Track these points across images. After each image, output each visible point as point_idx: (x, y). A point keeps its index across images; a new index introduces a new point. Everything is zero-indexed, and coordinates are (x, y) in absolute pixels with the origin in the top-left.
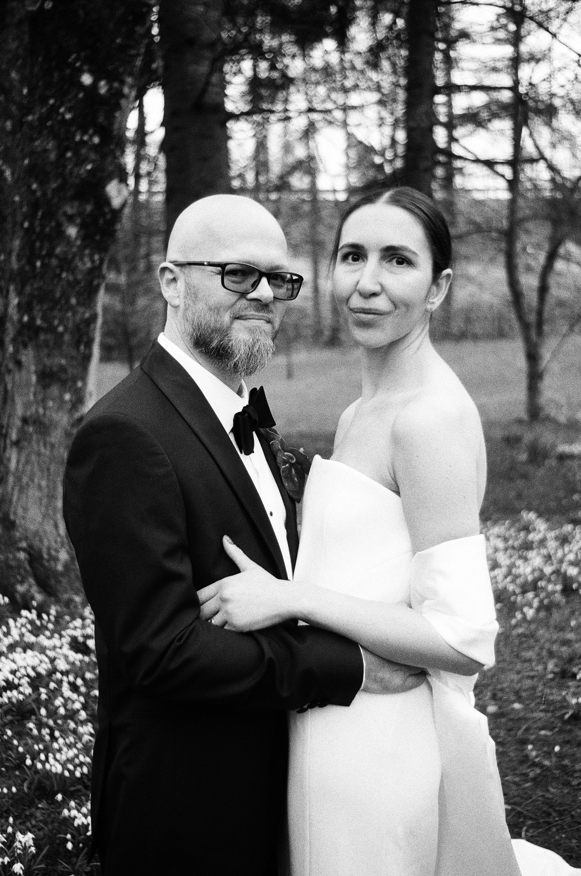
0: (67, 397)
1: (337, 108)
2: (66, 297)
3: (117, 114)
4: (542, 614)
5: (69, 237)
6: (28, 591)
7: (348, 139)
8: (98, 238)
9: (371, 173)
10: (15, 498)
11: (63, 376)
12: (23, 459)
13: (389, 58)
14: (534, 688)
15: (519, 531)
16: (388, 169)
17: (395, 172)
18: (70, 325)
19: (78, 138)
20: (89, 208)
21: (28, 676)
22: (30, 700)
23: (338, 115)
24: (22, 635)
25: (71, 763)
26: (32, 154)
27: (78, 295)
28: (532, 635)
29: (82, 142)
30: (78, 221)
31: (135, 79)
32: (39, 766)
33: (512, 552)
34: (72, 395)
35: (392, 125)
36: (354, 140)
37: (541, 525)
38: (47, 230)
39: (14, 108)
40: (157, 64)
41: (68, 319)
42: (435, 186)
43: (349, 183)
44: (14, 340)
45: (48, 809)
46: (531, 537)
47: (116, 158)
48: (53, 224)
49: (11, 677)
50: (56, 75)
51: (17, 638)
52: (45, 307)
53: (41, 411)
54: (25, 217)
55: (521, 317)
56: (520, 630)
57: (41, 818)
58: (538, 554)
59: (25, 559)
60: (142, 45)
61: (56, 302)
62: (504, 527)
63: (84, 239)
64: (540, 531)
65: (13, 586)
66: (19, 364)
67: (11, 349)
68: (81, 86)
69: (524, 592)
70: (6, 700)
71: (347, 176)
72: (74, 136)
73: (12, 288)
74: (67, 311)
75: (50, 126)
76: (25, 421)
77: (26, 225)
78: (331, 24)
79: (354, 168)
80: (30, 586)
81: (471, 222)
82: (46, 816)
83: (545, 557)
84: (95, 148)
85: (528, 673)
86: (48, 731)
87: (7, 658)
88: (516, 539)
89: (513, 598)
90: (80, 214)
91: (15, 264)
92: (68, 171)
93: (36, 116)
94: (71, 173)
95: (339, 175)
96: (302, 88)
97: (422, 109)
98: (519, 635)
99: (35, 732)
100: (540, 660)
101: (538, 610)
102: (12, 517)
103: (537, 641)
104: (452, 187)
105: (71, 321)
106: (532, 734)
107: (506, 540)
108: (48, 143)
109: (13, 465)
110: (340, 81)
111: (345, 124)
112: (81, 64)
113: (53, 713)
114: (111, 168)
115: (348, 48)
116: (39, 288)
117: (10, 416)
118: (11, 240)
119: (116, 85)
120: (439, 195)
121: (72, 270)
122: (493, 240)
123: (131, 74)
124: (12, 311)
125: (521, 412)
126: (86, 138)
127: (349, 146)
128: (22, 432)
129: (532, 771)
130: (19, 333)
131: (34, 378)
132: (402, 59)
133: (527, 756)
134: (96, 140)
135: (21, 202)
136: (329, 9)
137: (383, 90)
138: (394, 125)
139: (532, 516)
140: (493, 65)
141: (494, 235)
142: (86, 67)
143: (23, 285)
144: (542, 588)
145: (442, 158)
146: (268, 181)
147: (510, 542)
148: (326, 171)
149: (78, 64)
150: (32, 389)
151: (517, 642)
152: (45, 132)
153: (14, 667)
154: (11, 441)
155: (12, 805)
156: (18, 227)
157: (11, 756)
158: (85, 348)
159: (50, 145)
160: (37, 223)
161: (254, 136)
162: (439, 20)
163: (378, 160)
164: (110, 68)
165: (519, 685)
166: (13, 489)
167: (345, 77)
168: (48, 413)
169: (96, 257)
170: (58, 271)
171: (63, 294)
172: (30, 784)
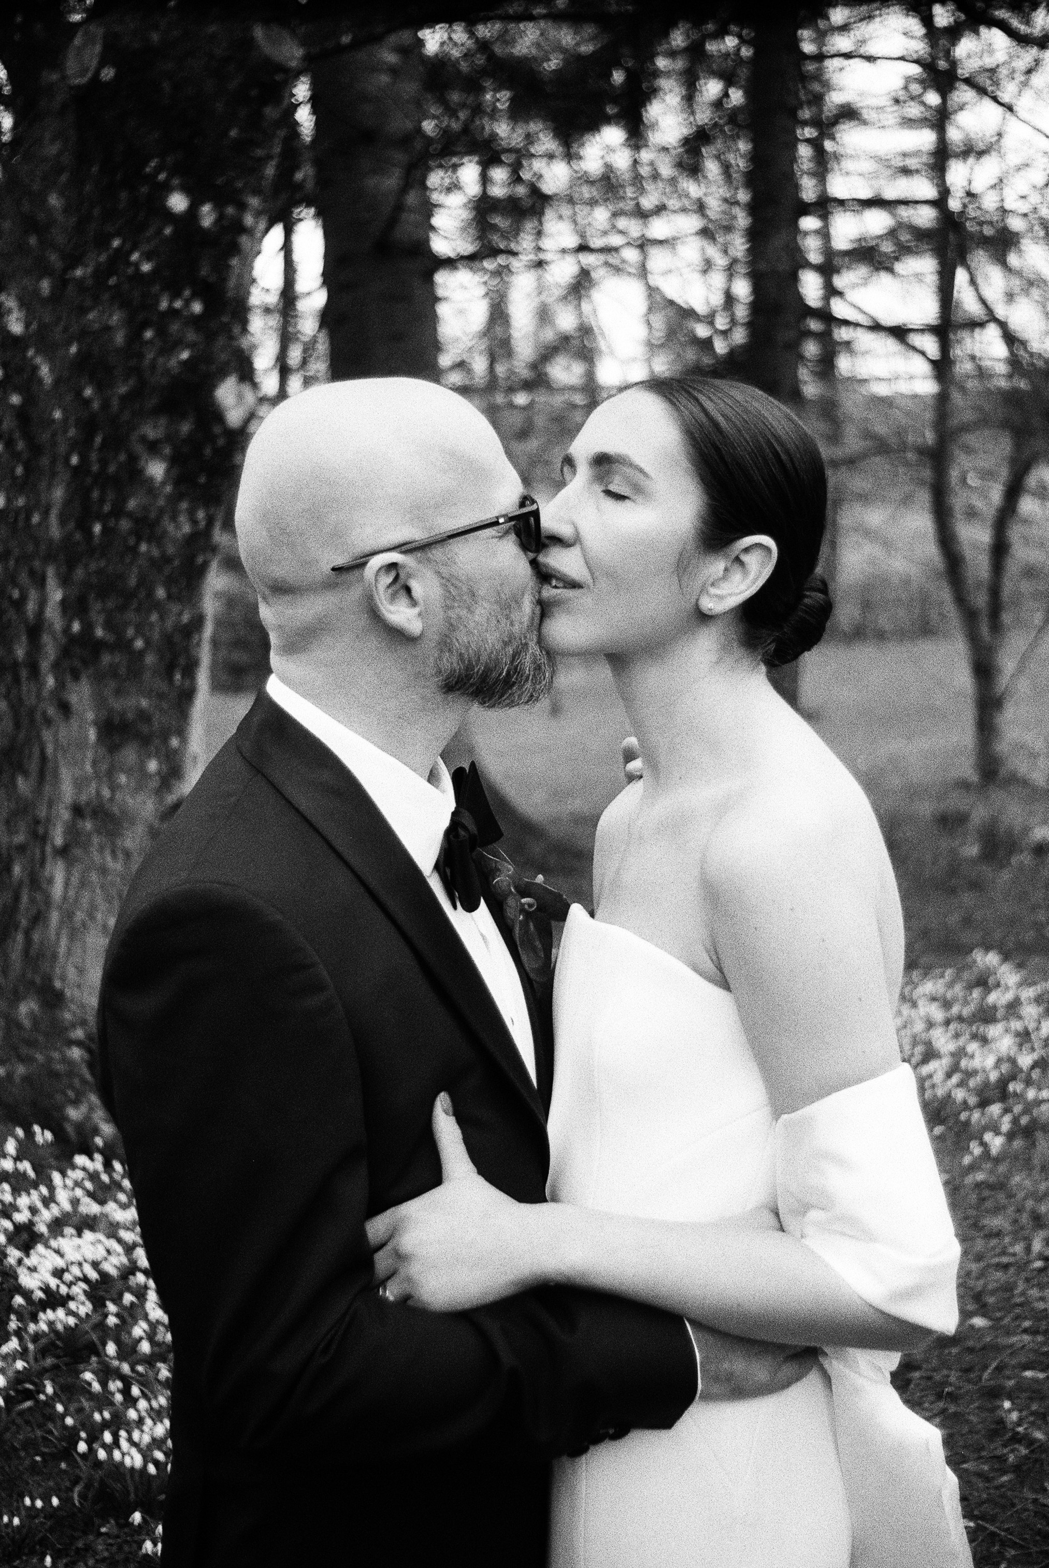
0: (153, 766)
1: (628, 244)
2: (146, 584)
3: (234, 262)
4: (1018, 1144)
5: (151, 479)
6: (88, 1118)
7: (650, 296)
8: (202, 480)
9: (691, 355)
10: (62, 950)
11: (145, 729)
12: (75, 880)
13: (718, 157)
14: (1009, 1288)
15: (970, 987)
16: (720, 347)
17: (732, 353)
18: (156, 636)
19: (164, 305)
20: (186, 428)
21: (85, 1279)
22: (87, 1327)
23: (631, 255)
24: (75, 1202)
25: (160, 1449)
26: (83, 335)
27: (169, 583)
28: (1000, 1186)
29: (173, 313)
30: (167, 451)
31: (265, 201)
32: (102, 1454)
33: (959, 1027)
34: (160, 763)
35: (725, 270)
36: (658, 298)
37: (1009, 976)
38: (112, 469)
39: (53, 257)
40: (304, 174)
41: (151, 625)
42: (804, 373)
43: (652, 372)
44: (56, 666)
45: (118, 1537)
46: (992, 998)
47: (232, 338)
48: (122, 457)
49: (53, 1282)
50: (124, 195)
51: (67, 1207)
52: (110, 604)
53: (106, 793)
54: (74, 446)
55: (960, 599)
56: (980, 1176)
57: (106, 1554)
58: (1007, 1031)
59: (82, 1059)
60: (277, 141)
61: (130, 596)
62: (941, 981)
63: (177, 483)
64: (1007, 988)
65: (61, 1109)
66: (65, 708)
67: (51, 681)
68: (169, 216)
69: (983, 1104)
70: (44, 1327)
71: (649, 361)
72: (157, 302)
73: (50, 572)
74: (149, 612)
75: (116, 286)
76: (77, 811)
77: (75, 460)
78: (614, 101)
79: (662, 346)
80: (91, 1109)
81: (868, 435)
82: (114, 1549)
83: (1018, 1034)
84: (196, 322)
85: (996, 1260)
86: (119, 1384)
87: (47, 1246)
88: (966, 1002)
89: (963, 1116)
90: (169, 438)
91: (55, 531)
92: (147, 362)
93: (89, 270)
94: (153, 366)
95: (634, 360)
96: (566, 210)
97: (778, 241)
98: (978, 1185)
99: (96, 1387)
100: (1019, 1233)
101: (1010, 1136)
102: (58, 984)
103: (1010, 1196)
104: (834, 376)
105: (157, 629)
106: (1009, 1378)
107: (946, 1004)
108: (111, 315)
109: (57, 890)
110: (631, 199)
111: (643, 272)
112: (167, 177)
113: (128, 1351)
114: (223, 357)
115: (646, 141)
116: (100, 572)
117: (50, 805)
118: (50, 486)
119: (230, 210)
120: (811, 389)
121: (157, 538)
122: (907, 464)
123: (257, 192)
124: (53, 613)
125: (967, 769)
126: (178, 304)
127: (650, 310)
128: (72, 832)
129: (1012, 1451)
130: (65, 652)
131: (92, 735)
132: (741, 156)
133: (1001, 1422)
134: (197, 307)
135: (65, 420)
136: (611, 75)
137: (709, 213)
138: (729, 269)
139: (992, 958)
140: (901, 164)
141: (910, 455)
142: (176, 182)
143: (71, 565)
144: (1015, 1094)
145: (814, 325)
146: (511, 372)
147: (955, 1010)
148: (612, 353)
149: (162, 177)
150: (90, 755)
151: (973, 1198)
152: (106, 296)
153: (60, 1263)
154: (54, 846)
155: (51, 1530)
156: (60, 467)
157: (51, 1432)
158: (183, 677)
159: (115, 318)
160: (94, 456)
161: (487, 294)
162: (804, 87)
163: (702, 331)
164: (219, 181)
165: (981, 1282)
166: (58, 935)
167: (642, 190)
168: (118, 796)
169: (201, 515)
170: (132, 541)
171: (142, 581)
172: (88, 1487)
